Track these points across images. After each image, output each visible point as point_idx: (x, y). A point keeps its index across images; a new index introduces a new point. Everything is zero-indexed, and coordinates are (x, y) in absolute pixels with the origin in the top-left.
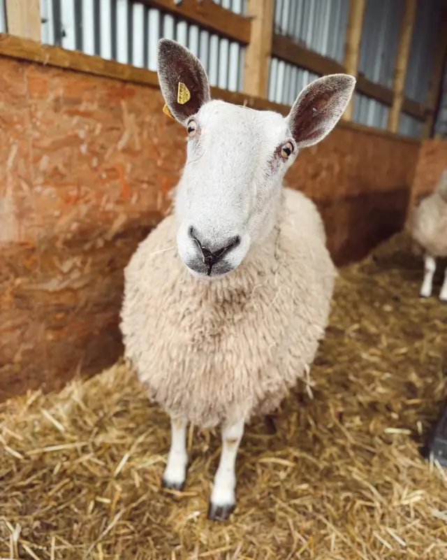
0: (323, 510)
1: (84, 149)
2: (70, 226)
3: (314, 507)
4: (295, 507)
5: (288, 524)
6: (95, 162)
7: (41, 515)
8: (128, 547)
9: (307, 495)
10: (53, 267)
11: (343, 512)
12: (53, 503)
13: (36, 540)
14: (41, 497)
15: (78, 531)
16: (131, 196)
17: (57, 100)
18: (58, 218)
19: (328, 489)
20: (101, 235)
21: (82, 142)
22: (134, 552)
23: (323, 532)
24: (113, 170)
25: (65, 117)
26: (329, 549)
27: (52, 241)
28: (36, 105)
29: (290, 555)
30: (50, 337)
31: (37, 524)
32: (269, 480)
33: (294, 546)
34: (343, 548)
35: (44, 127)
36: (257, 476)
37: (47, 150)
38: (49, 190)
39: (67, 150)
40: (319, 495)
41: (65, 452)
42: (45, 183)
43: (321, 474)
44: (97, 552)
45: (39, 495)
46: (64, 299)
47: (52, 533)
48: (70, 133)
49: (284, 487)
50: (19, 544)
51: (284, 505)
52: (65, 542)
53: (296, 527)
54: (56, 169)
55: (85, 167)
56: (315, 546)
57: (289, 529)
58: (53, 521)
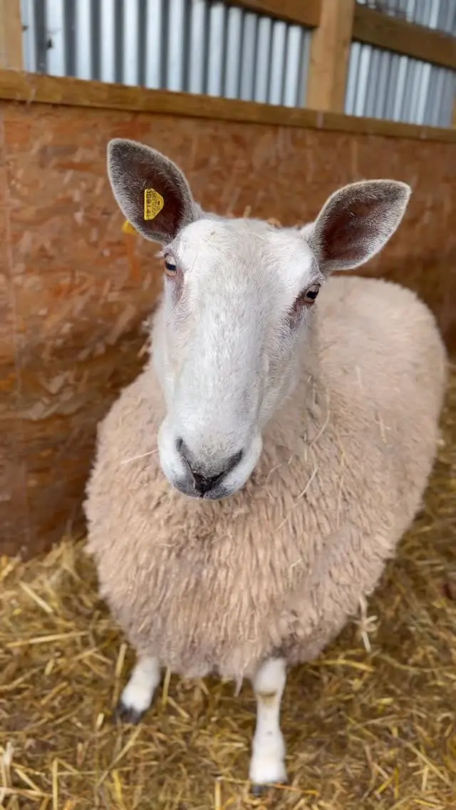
0: (412, 735)
1: (79, 216)
2: (60, 328)
3: (400, 730)
4: (375, 729)
5: (364, 753)
6: (94, 236)
7: (35, 731)
8: (152, 776)
9: (391, 713)
10: (38, 387)
11: (440, 738)
12: (48, 715)
13: (31, 764)
14: (32, 706)
15: (84, 753)
16: (143, 279)
17: (43, 151)
18: (45, 317)
19: (419, 705)
20: (101, 338)
21: (77, 207)
22: (161, 783)
23: (411, 764)
24: (119, 243)
25: (55, 174)
26: (419, 787)
27: (36, 350)
28: (15, 160)
29: (366, 794)
30: (33, 482)
31: (30, 742)
32: (338, 692)
33: (373, 782)
34: (439, 787)
35: (25, 192)
36: (322, 685)
37: (29, 224)
38: (33, 281)
39: (57, 221)
40: (407, 715)
41: (57, 644)
42: (28, 271)
43: (410, 684)
44: (112, 781)
45: (28, 703)
46: (50, 431)
47: (50, 754)
48: (60, 196)
49: (359, 700)
50: (12, 768)
51: (359, 726)
52: (69, 767)
53: (375, 757)
54: (42, 249)
55: (82, 243)
56: (400, 783)
57: (366, 760)
58: (50, 738)
